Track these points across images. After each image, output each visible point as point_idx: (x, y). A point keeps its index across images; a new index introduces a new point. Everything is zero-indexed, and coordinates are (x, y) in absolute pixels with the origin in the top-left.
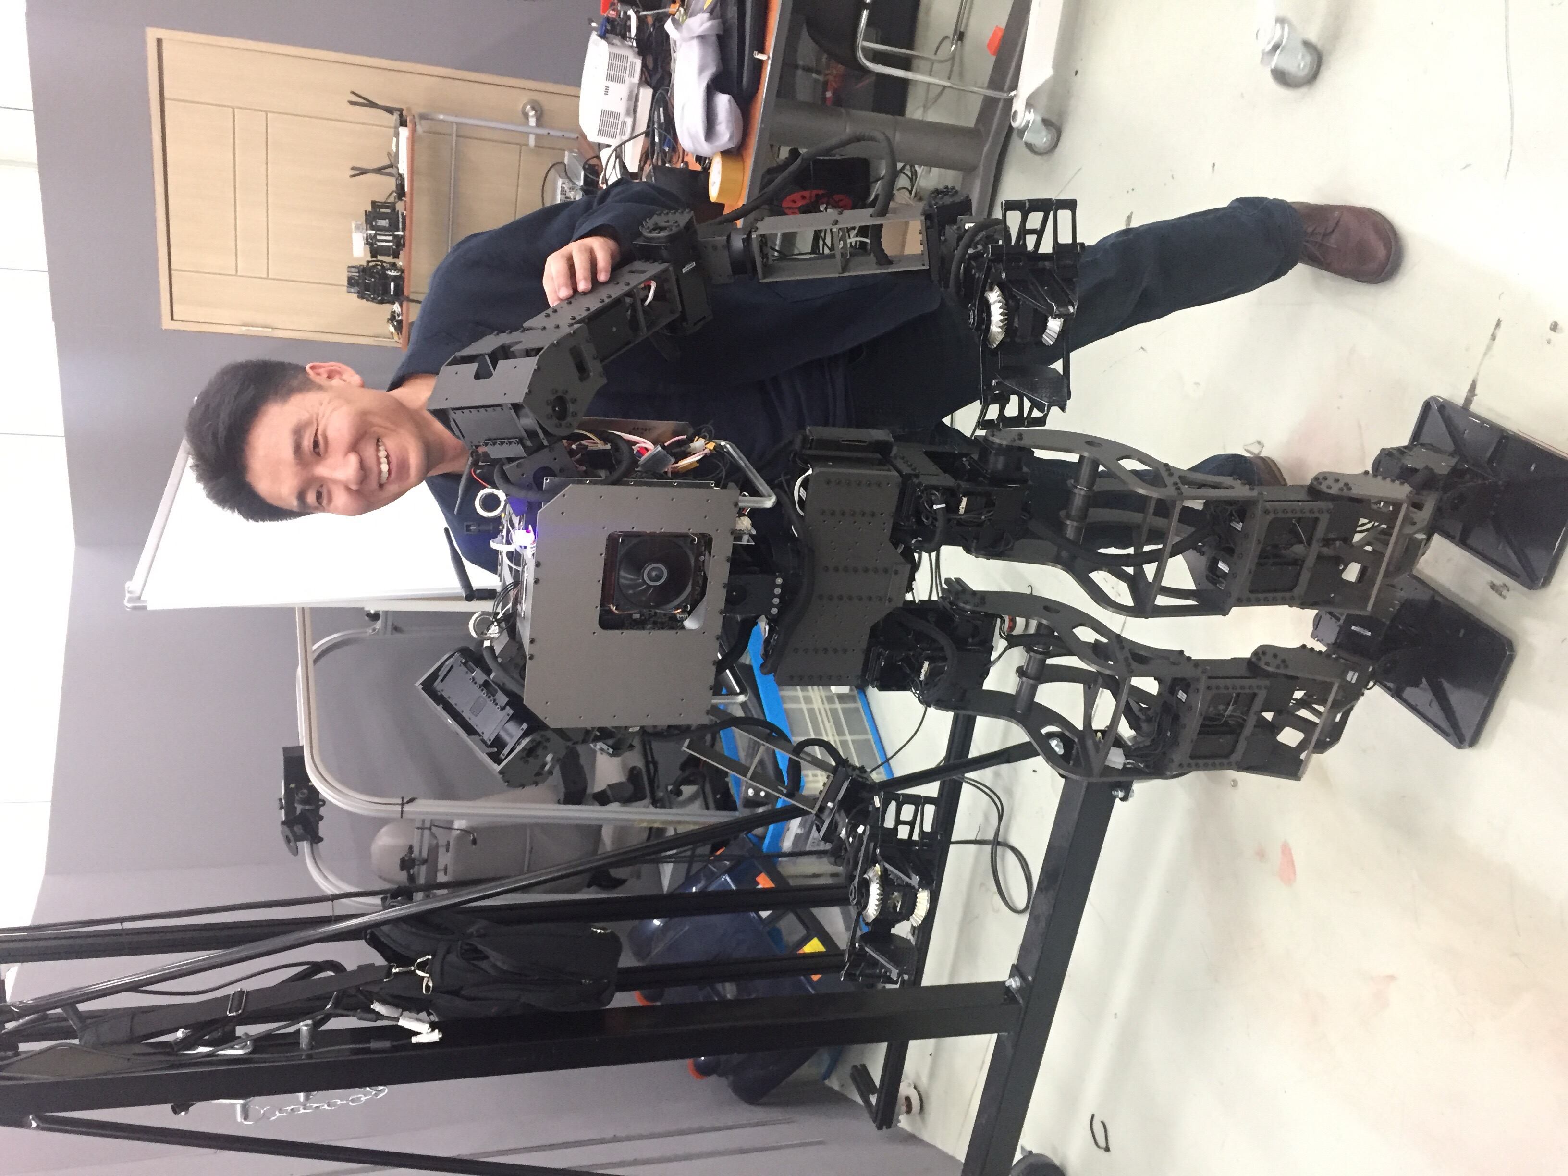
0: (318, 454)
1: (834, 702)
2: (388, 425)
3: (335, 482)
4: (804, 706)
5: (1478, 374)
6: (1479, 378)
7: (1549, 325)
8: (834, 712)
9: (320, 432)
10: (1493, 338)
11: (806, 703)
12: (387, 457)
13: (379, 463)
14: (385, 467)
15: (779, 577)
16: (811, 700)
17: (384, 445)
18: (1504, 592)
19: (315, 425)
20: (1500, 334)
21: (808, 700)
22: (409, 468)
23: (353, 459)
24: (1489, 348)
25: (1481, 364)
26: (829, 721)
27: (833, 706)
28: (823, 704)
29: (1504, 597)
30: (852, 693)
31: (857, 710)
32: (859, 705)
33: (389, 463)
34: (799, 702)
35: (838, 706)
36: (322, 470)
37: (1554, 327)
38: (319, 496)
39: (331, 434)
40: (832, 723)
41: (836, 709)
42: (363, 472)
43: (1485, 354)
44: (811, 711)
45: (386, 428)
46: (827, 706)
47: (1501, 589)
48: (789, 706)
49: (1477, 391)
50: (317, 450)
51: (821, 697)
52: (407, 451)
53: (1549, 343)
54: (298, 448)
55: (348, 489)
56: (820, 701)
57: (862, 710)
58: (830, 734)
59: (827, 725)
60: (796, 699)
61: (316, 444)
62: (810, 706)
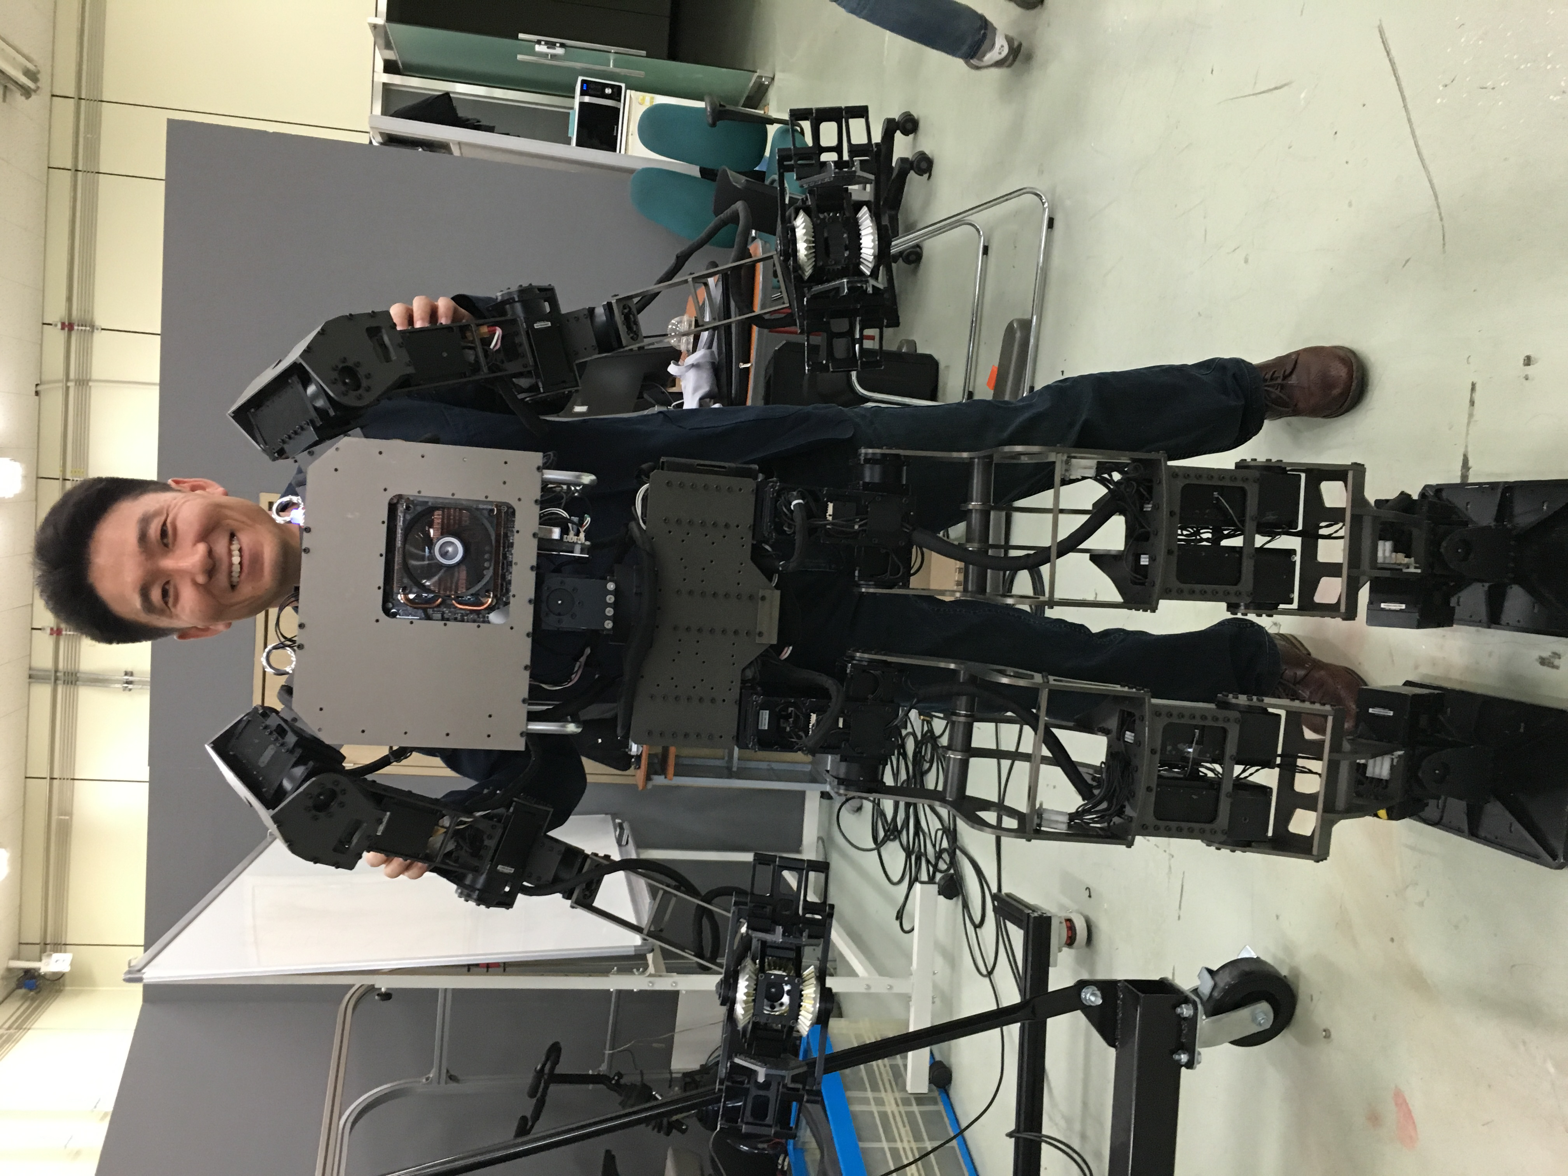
0: (166, 545)
1: (910, 1105)
2: (245, 519)
3: (181, 572)
4: (874, 1108)
5: (1466, 446)
6: (1469, 449)
7: (1522, 362)
8: (910, 1115)
9: (169, 521)
10: (1472, 403)
11: (877, 1104)
12: (240, 550)
13: (230, 555)
14: (236, 560)
15: (611, 581)
16: (884, 1102)
17: (238, 540)
18: (1556, 662)
19: (165, 515)
20: (1477, 396)
21: (880, 1102)
22: (262, 564)
23: (201, 548)
24: (1471, 415)
25: (1467, 434)
26: (904, 1126)
27: (909, 1109)
28: (897, 1105)
29: (1557, 667)
30: (932, 1095)
31: (939, 1113)
32: (941, 1107)
33: (241, 556)
34: (869, 1104)
35: (915, 1108)
36: (168, 563)
37: (1528, 361)
38: (165, 594)
39: (180, 525)
40: (908, 1128)
41: (913, 1112)
42: (211, 561)
43: (1469, 423)
44: (884, 1116)
45: (243, 522)
46: (902, 1109)
47: (1552, 660)
48: (856, 1108)
49: (1470, 464)
50: (165, 541)
51: (895, 1099)
52: (262, 545)
53: (1527, 379)
54: (143, 537)
55: (195, 583)
56: (893, 1102)
57: (944, 1114)
58: (905, 1139)
59: (902, 1130)
60: (866, 1101)
61: (164, 533)
62: (882, 1109)
